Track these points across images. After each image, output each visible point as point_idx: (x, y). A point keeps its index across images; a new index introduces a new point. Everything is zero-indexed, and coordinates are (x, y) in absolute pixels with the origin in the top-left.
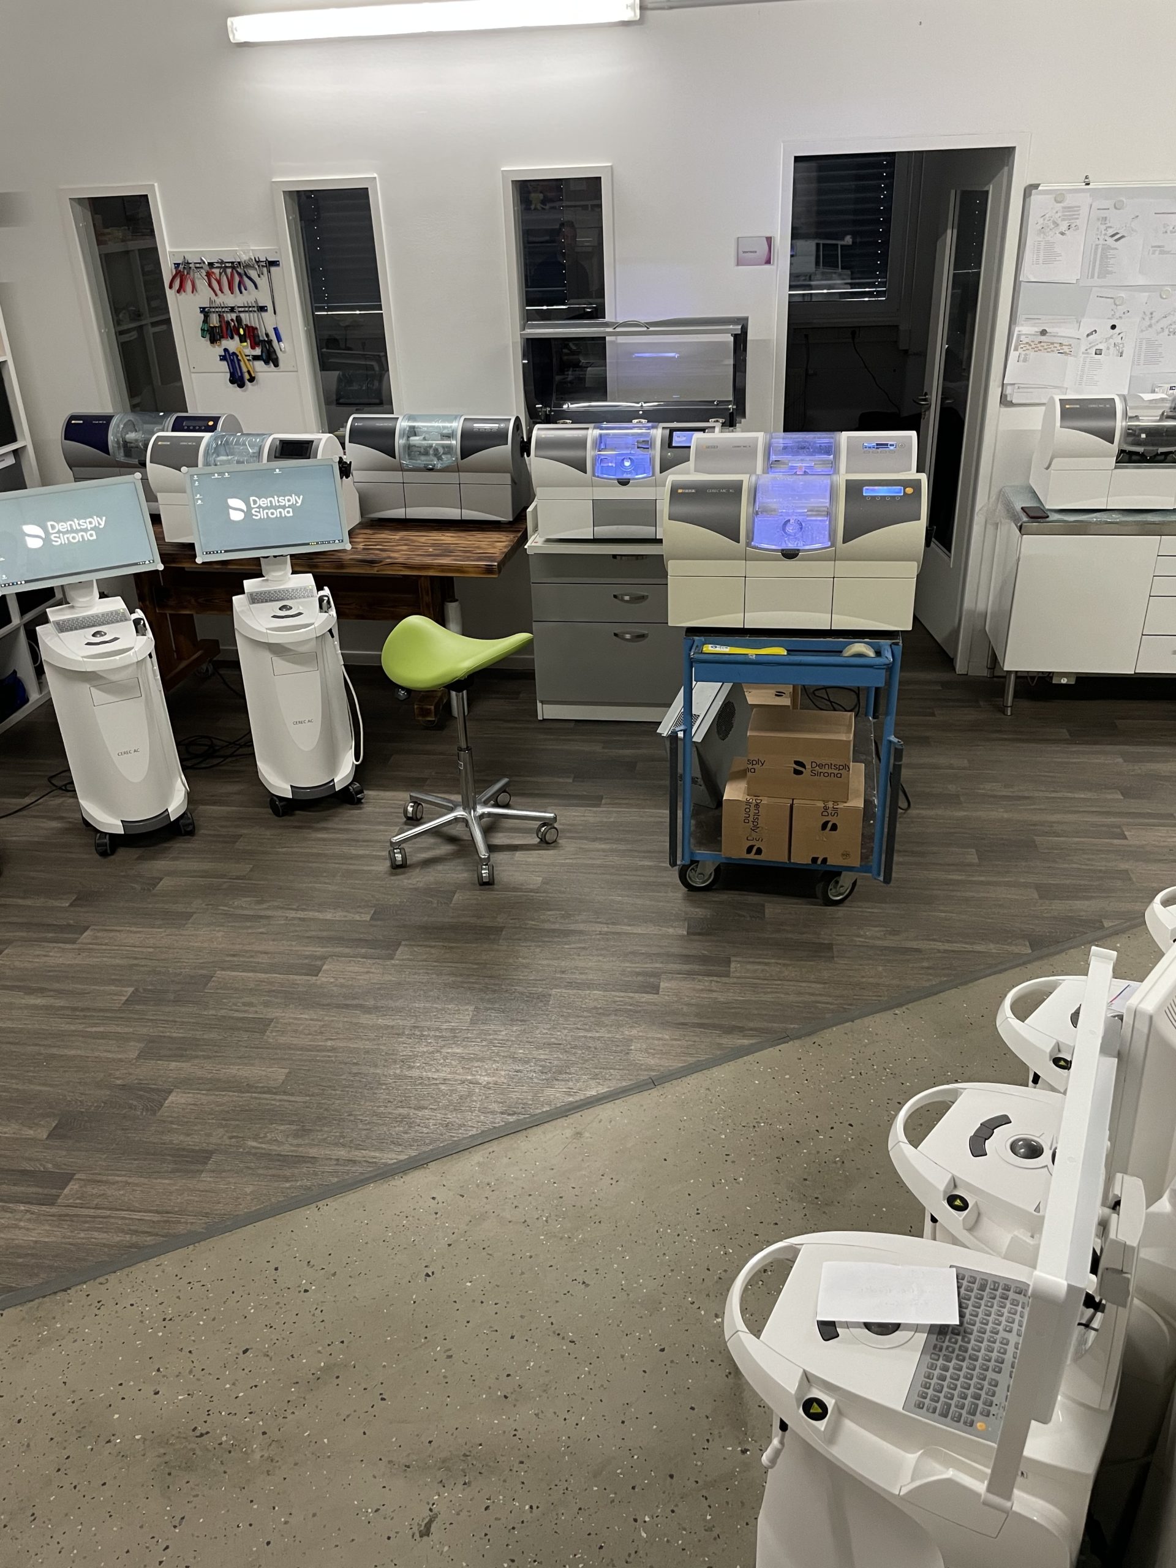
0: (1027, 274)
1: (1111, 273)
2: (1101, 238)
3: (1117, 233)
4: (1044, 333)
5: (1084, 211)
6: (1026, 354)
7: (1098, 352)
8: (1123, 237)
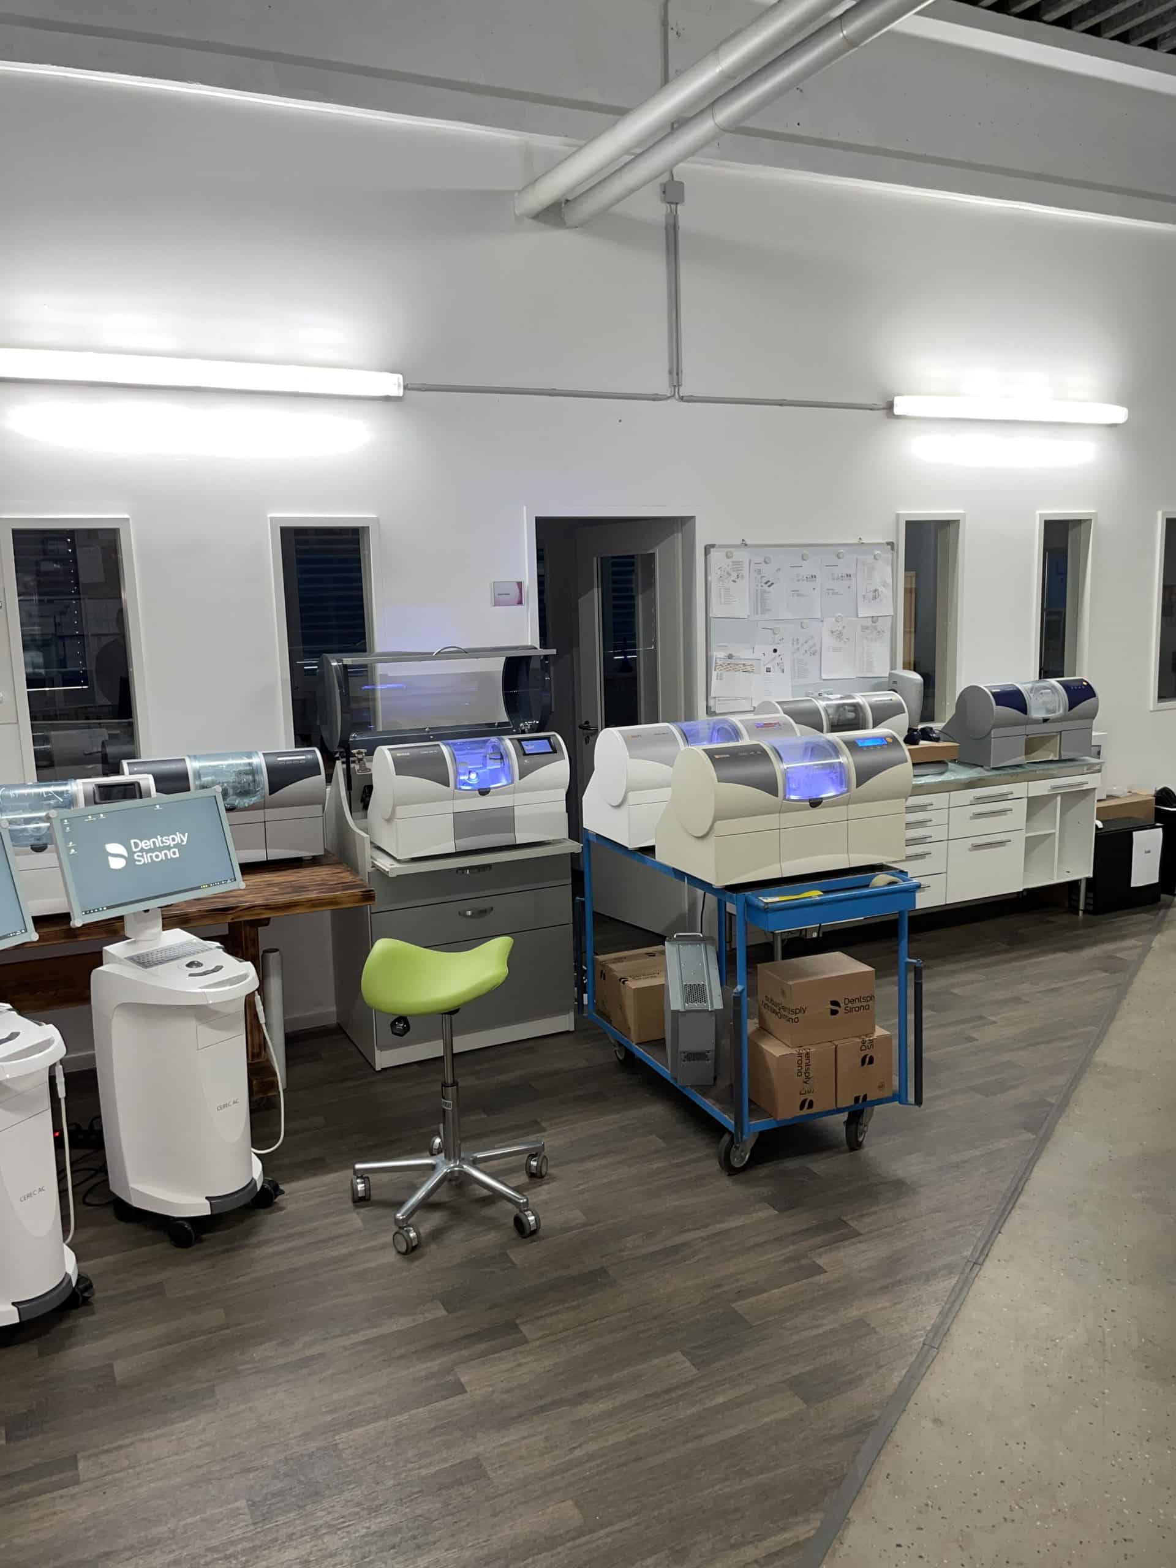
0: (716, 610)
1: (769, 610)
2: (760, 585)
3: (769, 581)
4: (730, 657)
5: (746, 565)
6: (721, 674)
7: (768, 670)
8: (772, 584)
